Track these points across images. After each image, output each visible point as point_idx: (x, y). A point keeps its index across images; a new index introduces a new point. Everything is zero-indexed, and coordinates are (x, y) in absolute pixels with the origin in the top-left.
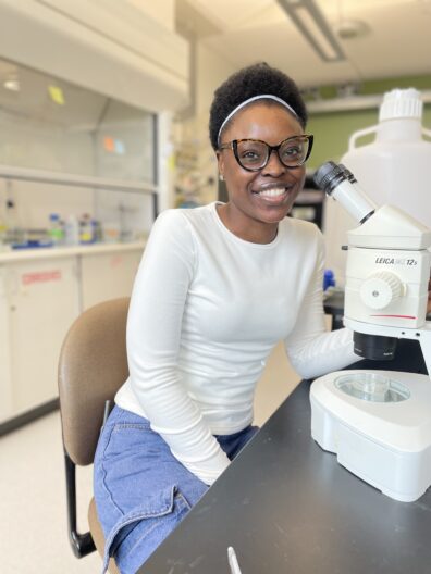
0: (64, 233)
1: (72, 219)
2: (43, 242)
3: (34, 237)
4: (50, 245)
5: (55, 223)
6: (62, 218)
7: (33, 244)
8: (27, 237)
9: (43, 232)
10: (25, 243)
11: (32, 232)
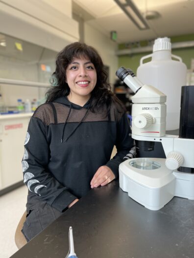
0: (24, 107)
1: (28, 101)
2: (15, 111)
3: (11, 110)
4: (18, 113)
5: (20, 103)
6: (23, 101)
7: (11, 112)
8: (8, 110)
9: (15, 107)
10: (7, 112)
11: (11, 107)
